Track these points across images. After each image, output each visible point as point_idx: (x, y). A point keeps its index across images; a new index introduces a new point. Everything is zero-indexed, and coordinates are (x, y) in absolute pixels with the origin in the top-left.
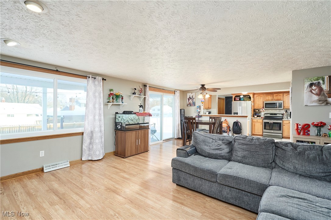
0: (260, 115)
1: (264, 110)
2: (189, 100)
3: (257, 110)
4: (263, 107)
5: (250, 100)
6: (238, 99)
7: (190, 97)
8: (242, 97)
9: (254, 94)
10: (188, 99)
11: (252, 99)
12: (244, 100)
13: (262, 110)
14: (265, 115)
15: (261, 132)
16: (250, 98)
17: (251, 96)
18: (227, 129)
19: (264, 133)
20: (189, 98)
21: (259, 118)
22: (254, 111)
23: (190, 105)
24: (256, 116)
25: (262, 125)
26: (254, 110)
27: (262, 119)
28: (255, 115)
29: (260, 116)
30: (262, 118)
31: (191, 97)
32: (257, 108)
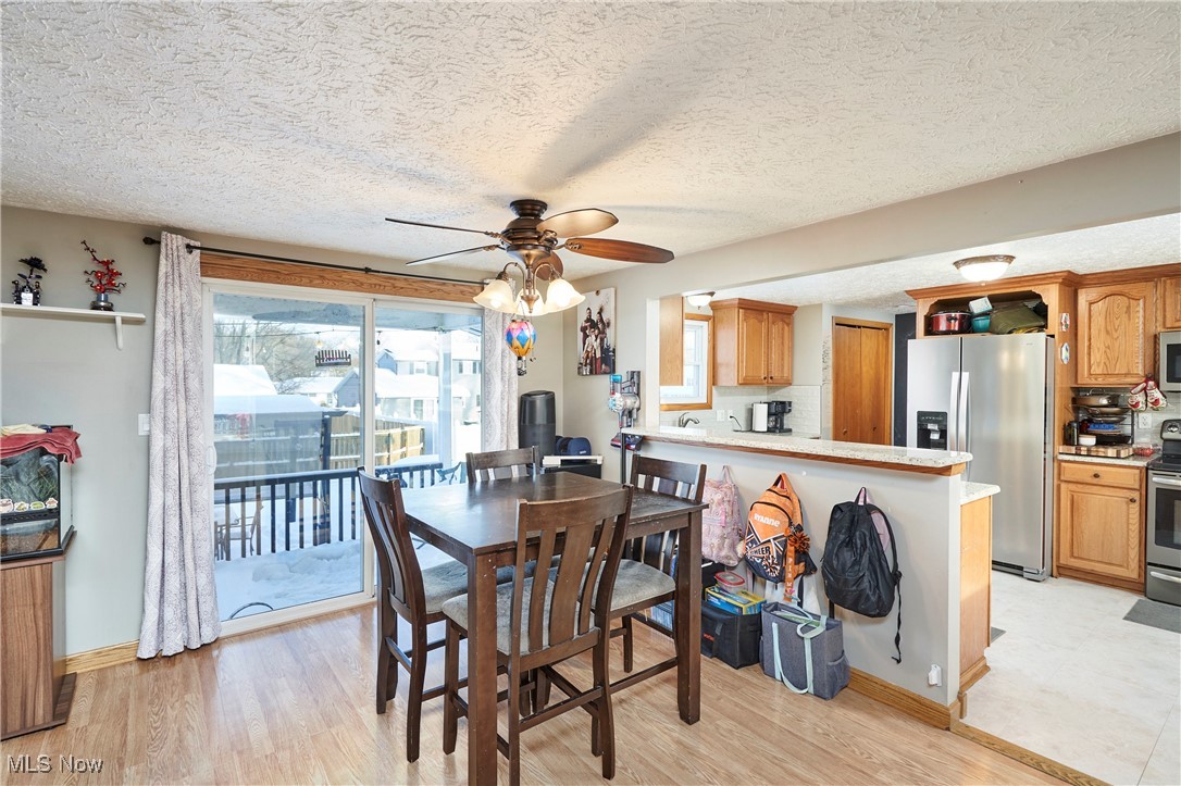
0: (1127, 430)
1: (1157, 394)
2: (586, 336)
3: (1099, 392)
4: (1153, 376)
5: (1042, 328)
6: (955, 326)
7: (589, 320)
8: (978, 306)
9: (1072, 283)
10: (583, 329)
11: (1057, 318)
12: (991, 330)
13: (1140, 398)
14: (1167, 435)
15: (1134, 564)
16: (1041, 311)
17: (1051, 297)
18: (782, 557)
19: (1155, 573)
20: (587, 321)
21: (1111, 452)
22: (1074, 400)
23: (591, 364)
24: (1088, 441)
25: (1135, 508)
26: (1078, 397)
27: (1142, 463)
28: (1084, 430)
29: (1122, 440)
30: (1138, 454)
31: (595, 317)
32: (1100, 382)
